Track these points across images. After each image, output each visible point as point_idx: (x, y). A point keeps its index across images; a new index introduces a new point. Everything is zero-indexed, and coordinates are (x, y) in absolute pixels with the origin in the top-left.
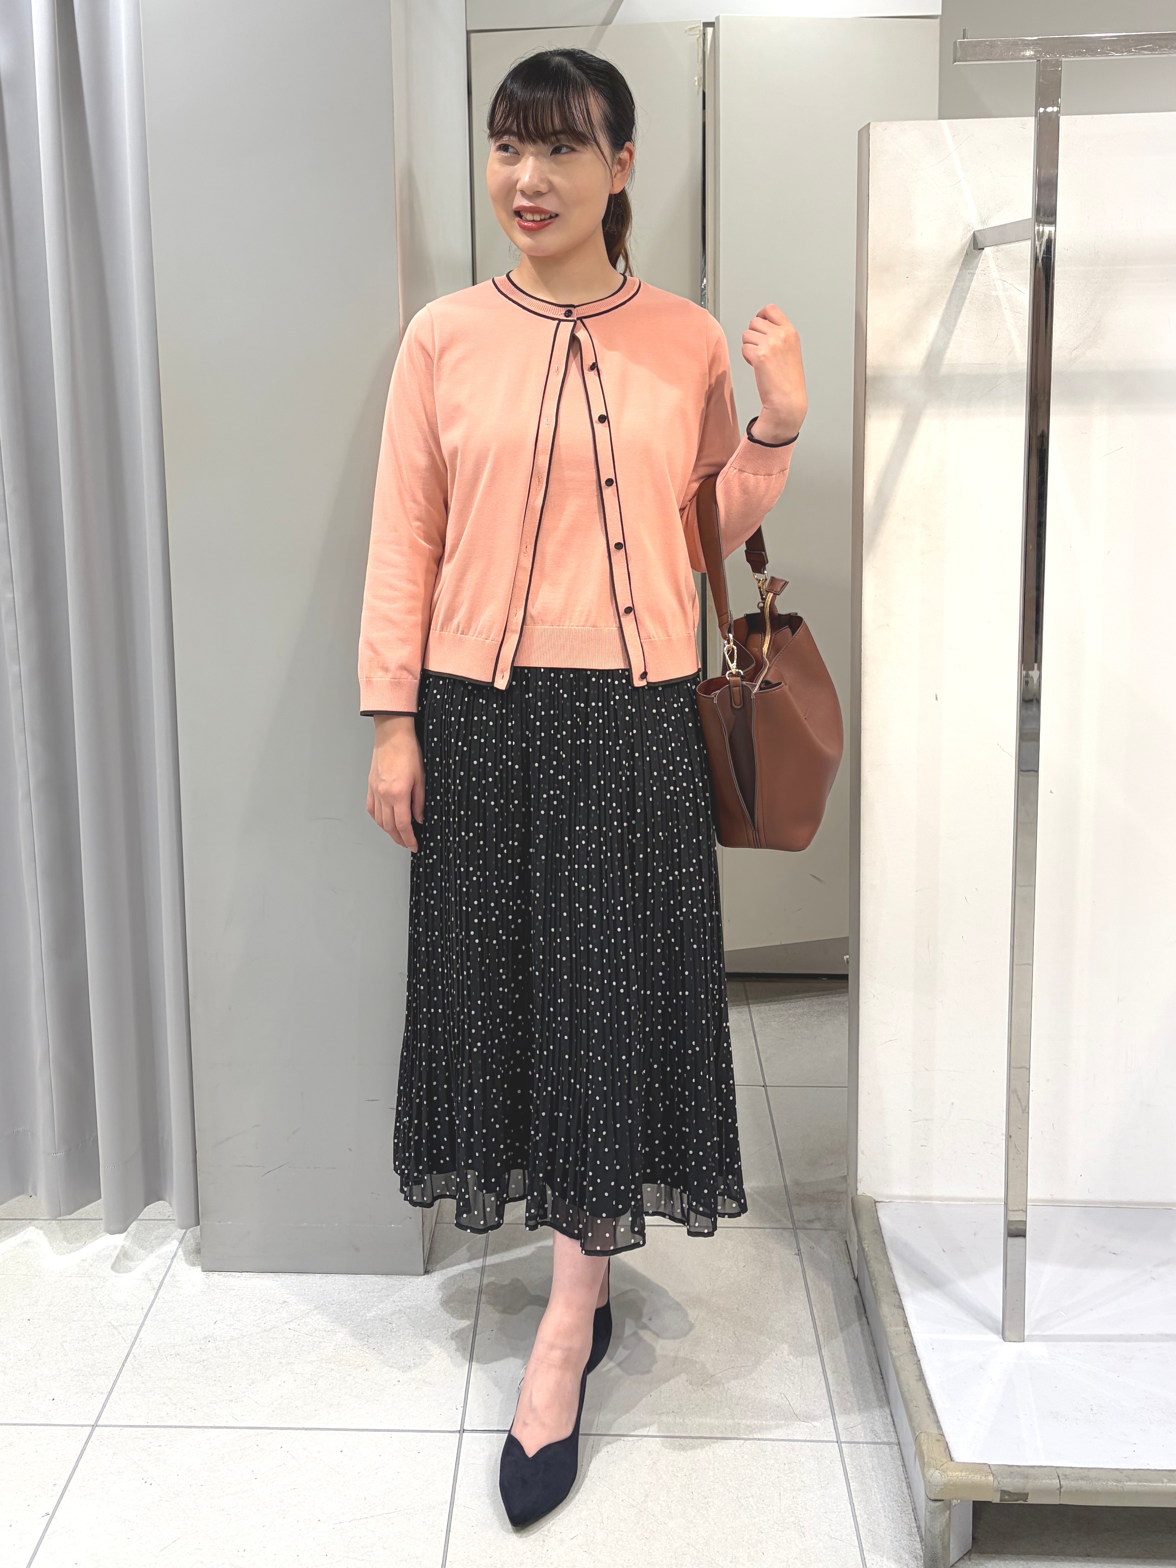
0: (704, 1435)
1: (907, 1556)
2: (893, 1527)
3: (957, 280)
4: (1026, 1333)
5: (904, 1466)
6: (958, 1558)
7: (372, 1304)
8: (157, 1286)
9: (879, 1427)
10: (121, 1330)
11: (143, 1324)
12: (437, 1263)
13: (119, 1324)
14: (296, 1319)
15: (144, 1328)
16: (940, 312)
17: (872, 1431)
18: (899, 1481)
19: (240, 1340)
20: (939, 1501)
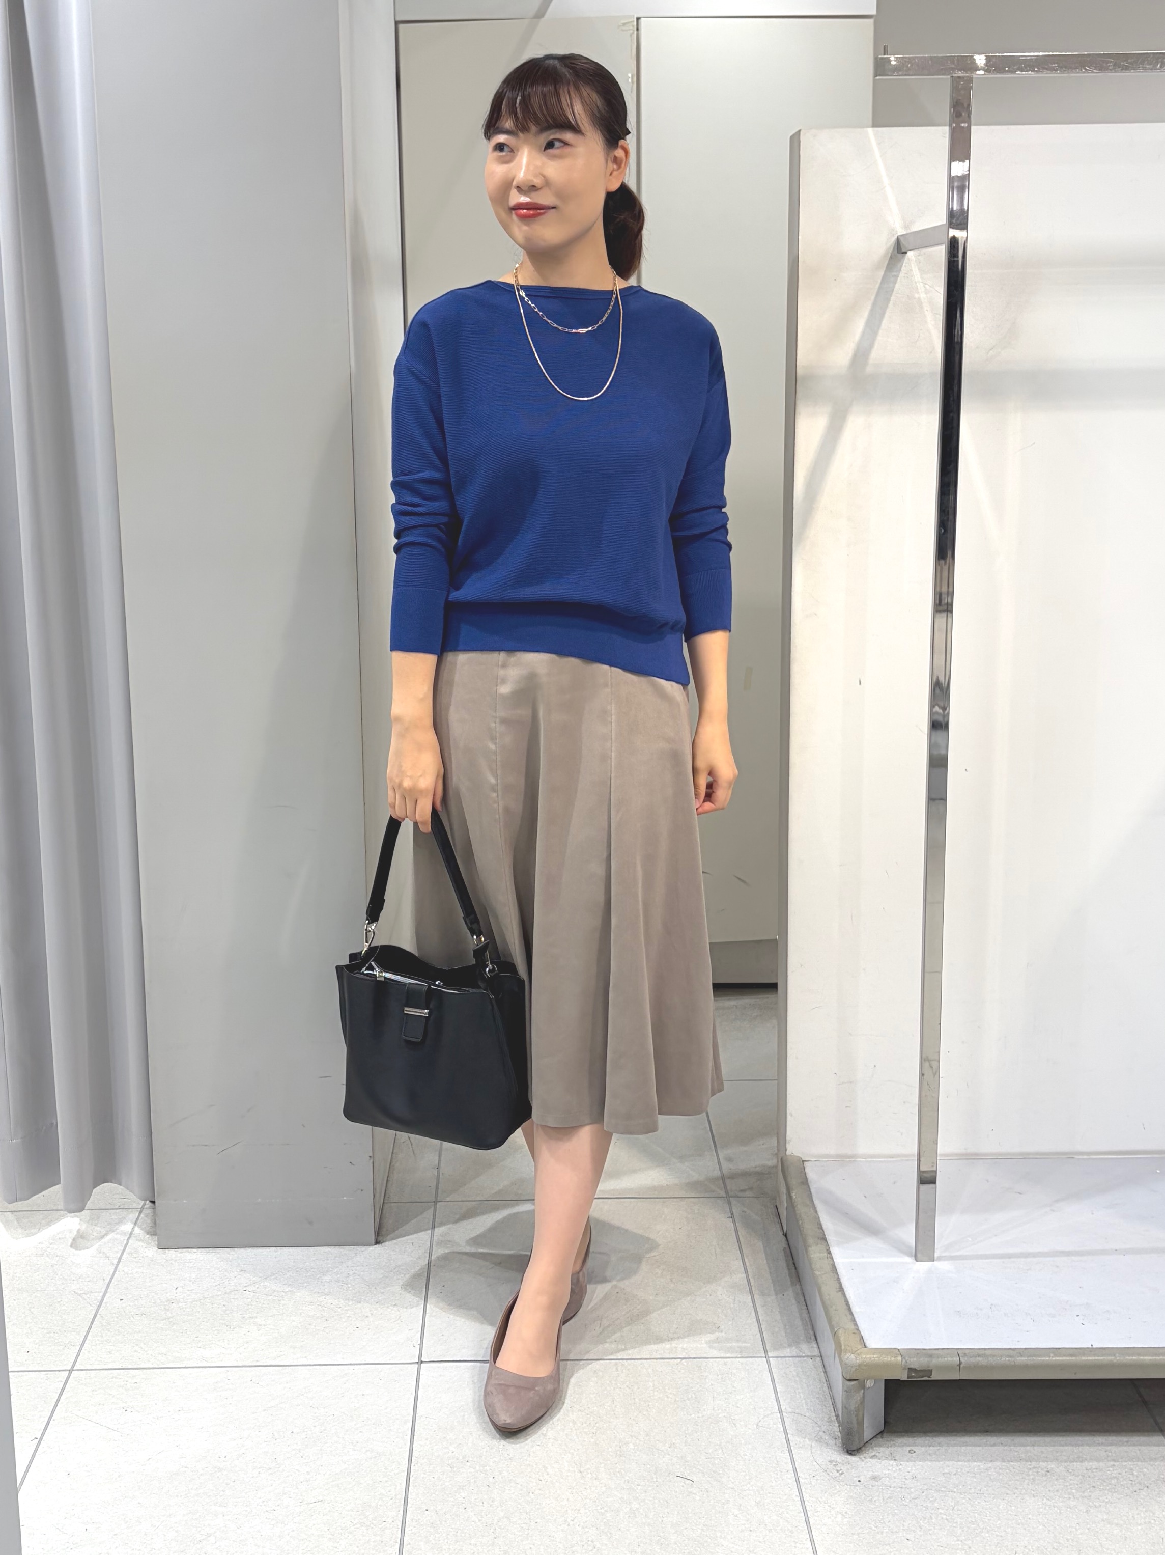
0: (644, 1357)
2: (814, 1416)
3: (881, 283)
4: (936, 1255)
5: (825, 1372)
6: (872, 1438)
7: (326, 1269)
8: (114, 1261)
9: (805, 1345)
10: (85, 1297)
11: (105, 1293)
12: (386, 1235)
13: (82, 1292)
15: (107, 1295)
16: (866, 313)
17: (797, 1348)
18: (821, 1383)
19: (202, 1301)
20: (855, 1380)
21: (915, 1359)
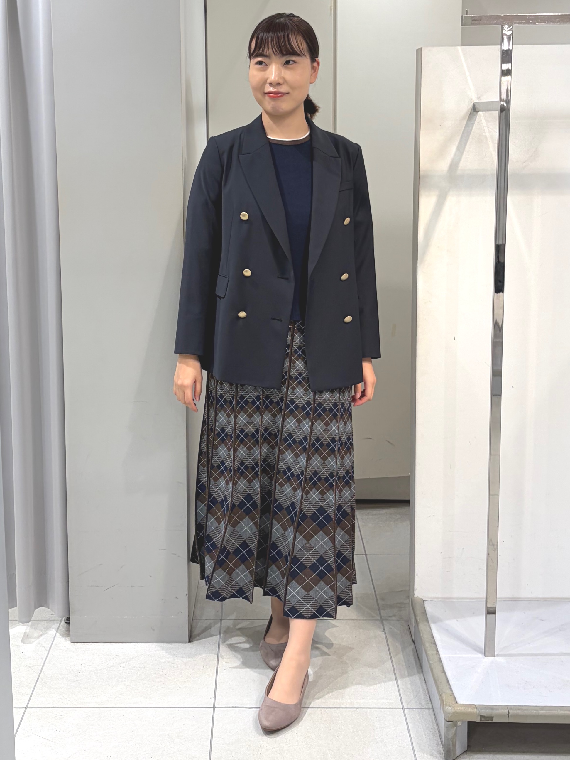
0: (336, 707)
1: (436, 753)
2: (429, 741)
3: (465, 127)
4: (496, 654)
5: (435, 717)
6: (461, 753)
8: (48, 649)
9: (423, 702)
10: (32, 668)
11: (43, 666)
12: (195, 637)
13: (31, 666)
14: (123, 662)
15: (44, 667)
16: (457, 143)
17: (420, 703)
18: (433, 723)
19: (95, 672)
20: (451, 722)
21: (484, 711)
